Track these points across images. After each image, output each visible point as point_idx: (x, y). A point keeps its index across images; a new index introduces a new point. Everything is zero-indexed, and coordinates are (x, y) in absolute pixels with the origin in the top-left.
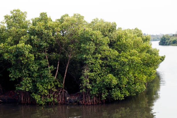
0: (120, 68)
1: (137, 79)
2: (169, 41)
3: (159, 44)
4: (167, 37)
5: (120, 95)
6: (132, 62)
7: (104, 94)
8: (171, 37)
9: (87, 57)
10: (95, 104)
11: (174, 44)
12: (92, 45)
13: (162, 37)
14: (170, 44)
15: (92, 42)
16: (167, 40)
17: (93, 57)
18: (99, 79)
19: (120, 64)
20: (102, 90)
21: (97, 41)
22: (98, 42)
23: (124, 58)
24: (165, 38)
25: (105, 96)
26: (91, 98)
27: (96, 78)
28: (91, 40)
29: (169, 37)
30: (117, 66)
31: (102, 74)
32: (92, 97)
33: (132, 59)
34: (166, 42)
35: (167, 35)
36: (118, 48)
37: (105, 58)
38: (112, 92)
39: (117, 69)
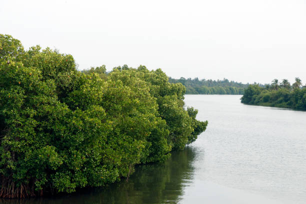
0: (69, 136)
1: (105, 157)
2: (259, 96)
3: (240, 101)
4: (255, 90)
5: (67, 183)
6: (92, 128)
7: (39, 180)
8: (262, 89)
9: (9, 113)
10: (22, 197)
11: (265, 103)
12: (18, 93)
13: (247, 88)
14: (259, 102)
15: (18, 87)
16: (255, 94)
17: (21, 115)
18: (29, 153)
19: (70, 129)
20: (34, 173)
21: (28, 85)
22: (31, 88)
23: (79, 119)
24: (252, 91)
25: (41, 185)
26: (15, 185)
27: (26, 151)
28: (17, 84)
29: (259, 90)
30: (62, 132)
31: (37, 145)
32: (18, 185)
33: (90, 123)
34: (253, 99)
35: (256, 86)
36: (74, 101)
37: (43, 118)
38: (54, 178)
39: (63, 138)
